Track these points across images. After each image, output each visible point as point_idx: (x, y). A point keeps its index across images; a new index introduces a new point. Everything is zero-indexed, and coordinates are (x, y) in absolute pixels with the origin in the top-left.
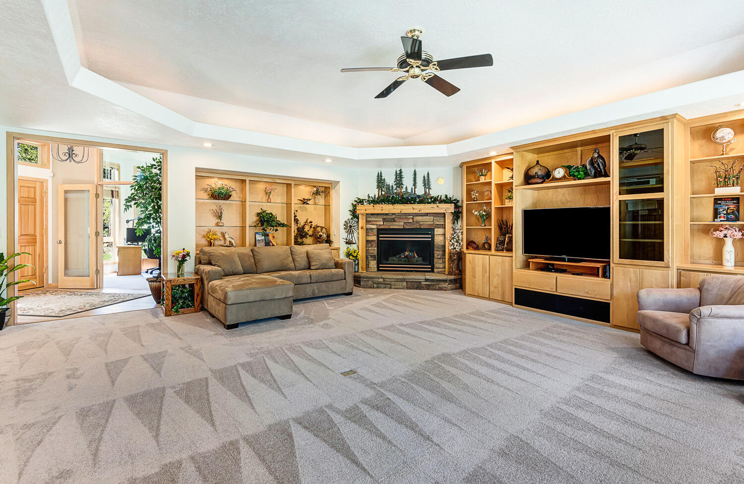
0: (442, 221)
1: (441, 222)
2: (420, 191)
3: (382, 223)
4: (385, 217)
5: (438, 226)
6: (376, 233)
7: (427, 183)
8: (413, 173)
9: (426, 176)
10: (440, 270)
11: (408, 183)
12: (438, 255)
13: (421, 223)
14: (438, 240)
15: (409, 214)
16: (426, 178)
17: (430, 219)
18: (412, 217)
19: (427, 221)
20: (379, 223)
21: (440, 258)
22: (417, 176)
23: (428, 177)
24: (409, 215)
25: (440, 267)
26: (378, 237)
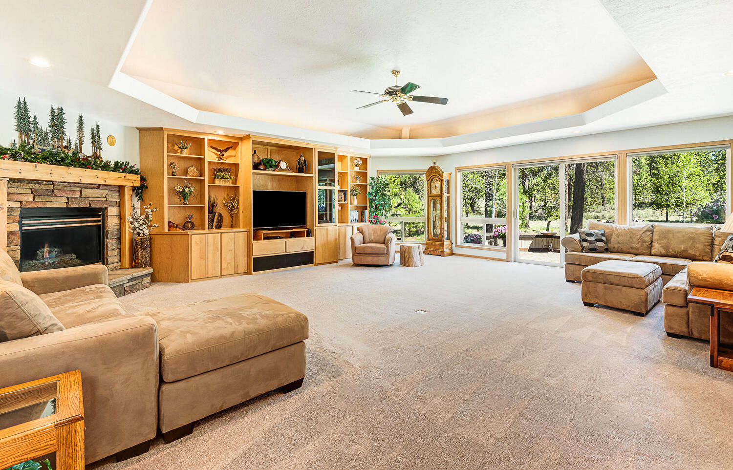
0: (117, 197)
1: (115, 198)
2: (87, 150)
3: (31, 198)
4: (37, 187)
5: (112, 204)
6: (18, 218)
7: (96, 141)
8: (77, 119)
9: (95, 129)
10: (115, 265)
11: (71, 132)
12: (112, 246)
13: (91, 199)
14: (112, 223)
15: (75, 184)
16: (95, 133)
17: (103, 193)
18: (79, 189)
19: (96, 198)
20: (25, 198)
21: (114, 249)
22: (84, 126)
23: (98, 131)
24: (75, 186)
25: (115, 261)
26: (21, 225)
